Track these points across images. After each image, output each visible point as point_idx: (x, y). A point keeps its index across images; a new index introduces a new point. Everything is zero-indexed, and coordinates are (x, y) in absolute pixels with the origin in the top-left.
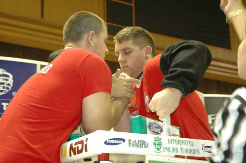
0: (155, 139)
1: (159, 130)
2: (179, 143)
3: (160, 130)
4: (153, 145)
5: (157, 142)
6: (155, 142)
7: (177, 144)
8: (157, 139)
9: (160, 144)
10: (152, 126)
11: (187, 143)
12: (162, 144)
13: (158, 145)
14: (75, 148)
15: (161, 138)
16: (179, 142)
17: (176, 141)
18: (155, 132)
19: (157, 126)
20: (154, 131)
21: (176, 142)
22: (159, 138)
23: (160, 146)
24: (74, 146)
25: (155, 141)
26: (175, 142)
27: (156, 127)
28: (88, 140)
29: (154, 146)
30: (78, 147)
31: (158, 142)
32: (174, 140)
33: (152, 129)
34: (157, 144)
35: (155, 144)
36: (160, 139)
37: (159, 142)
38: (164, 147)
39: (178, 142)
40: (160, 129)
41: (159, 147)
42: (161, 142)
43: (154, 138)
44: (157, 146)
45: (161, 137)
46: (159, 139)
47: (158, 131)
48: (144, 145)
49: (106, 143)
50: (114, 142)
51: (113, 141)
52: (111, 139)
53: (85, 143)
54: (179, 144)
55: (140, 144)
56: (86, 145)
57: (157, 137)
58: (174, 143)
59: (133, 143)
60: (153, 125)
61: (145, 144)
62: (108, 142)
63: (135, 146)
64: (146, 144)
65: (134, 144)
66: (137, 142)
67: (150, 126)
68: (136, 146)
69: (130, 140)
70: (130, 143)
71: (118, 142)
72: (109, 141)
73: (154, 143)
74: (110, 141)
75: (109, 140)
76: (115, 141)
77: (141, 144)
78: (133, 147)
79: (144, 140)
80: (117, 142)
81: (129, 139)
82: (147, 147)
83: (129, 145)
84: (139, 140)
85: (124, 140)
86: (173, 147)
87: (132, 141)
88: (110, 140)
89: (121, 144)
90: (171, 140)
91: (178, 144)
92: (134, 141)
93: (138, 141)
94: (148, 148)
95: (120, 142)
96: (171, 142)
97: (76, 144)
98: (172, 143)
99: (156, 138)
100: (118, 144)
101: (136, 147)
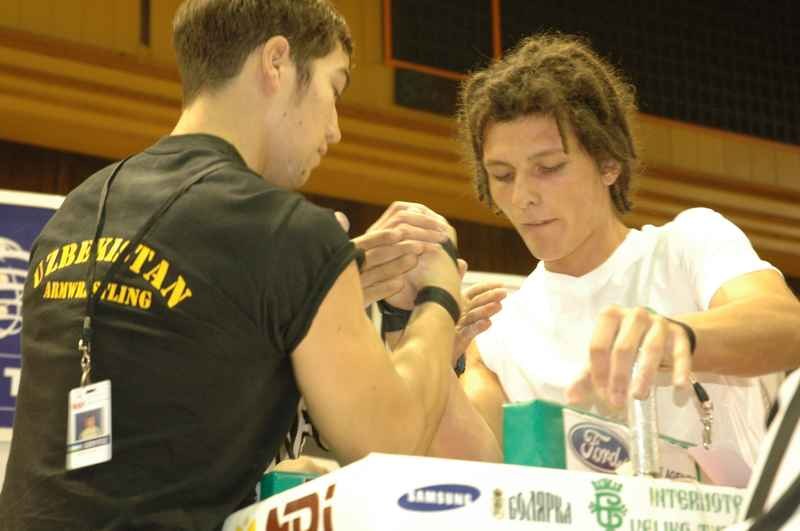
0: (597, 488)
1: (613, 454)
2: (695, 506)
3: (616, 454)
4: (589, 511)
5: (603, 502)
6: (598, 501)
7: (685, 508)
8: (602, 489)
9: (619, 509)
10: (588, 440)
11: (724, 504)
12: (623, 507)
13: (610, 508)
14: (286, 525)
15: (621, 486)
16: (692, 503)
17: (682, 495)
18: (599, 464)
19: (607, 439)
20: (595, 457)
21: (680, 500)
22: (612, 485)
23: (616, 515)
24: (282, 519)
25: (598, 496)
26: (676, 500)
27: (603, 445)
28: (336, 492)
29: (595, 514)
30: (297, 522)
31: (609, 501)
32: (672, 491)
33: (587, 449)
34: (605, 509)
35: (597, 508)
36: (619, 490)
37: (614, 500)
38: (632, 522)
39: (689, 503)
40: (619, 449)
41: (615, 521)
42: (619, 501)
43: (594, 483)
44: (604, 515)
45: (619, 483)
46: (613, 489)
47: (610, 459)
48: (553, 513)
49: (404, 502)
50: (437, 498)
51: (431, 497)
52: (425, 490)
53: (323, 504)
54: (692, 508)
55: (537, 508)
56: (328, 512)
57: (604, 480)
58: (672, 506)
59: (510, 504)
60: (590, 434)
61: (557, 509)
62: (411, 499)
63: (518, 516)
64: (563, 509)
65: (515, 506)
66: (527, 498)
67: (578, 441)
68: (525, 515)
69: (498, 494)
70: (498, 505)
71: (454, 499)
72: (416, 495)
73: (591, 506)
74: (420, 497)
75: (417, 491)
76: (440, 494)
77: (541, 509)
78: (512, 517)
79: (554, 492)
80: (449, 498)
81: (494, 488)
82: (564, 518)
83: (496, 513)
84: (536, 492)
85: (474, 493)
86: (669, 521)
87: (505, 498)
88: (420, 493)
89: (463, 505)
90: (663, 491)
91: (688, 511)
92: (516, 495)
93: (530, 496)
94: (570, 522)
95: (458, 498)
96: (663, 500)
97: (290, 509)
98: (664, 505)
99: (602, 484)
100: (453, 506)
101: (522, 519)
